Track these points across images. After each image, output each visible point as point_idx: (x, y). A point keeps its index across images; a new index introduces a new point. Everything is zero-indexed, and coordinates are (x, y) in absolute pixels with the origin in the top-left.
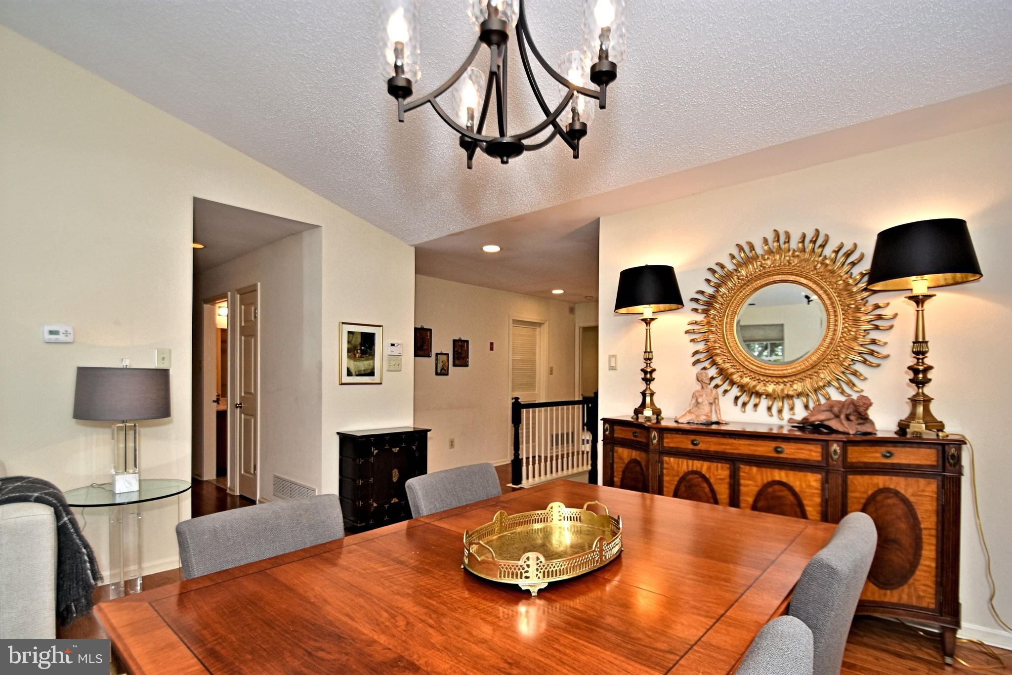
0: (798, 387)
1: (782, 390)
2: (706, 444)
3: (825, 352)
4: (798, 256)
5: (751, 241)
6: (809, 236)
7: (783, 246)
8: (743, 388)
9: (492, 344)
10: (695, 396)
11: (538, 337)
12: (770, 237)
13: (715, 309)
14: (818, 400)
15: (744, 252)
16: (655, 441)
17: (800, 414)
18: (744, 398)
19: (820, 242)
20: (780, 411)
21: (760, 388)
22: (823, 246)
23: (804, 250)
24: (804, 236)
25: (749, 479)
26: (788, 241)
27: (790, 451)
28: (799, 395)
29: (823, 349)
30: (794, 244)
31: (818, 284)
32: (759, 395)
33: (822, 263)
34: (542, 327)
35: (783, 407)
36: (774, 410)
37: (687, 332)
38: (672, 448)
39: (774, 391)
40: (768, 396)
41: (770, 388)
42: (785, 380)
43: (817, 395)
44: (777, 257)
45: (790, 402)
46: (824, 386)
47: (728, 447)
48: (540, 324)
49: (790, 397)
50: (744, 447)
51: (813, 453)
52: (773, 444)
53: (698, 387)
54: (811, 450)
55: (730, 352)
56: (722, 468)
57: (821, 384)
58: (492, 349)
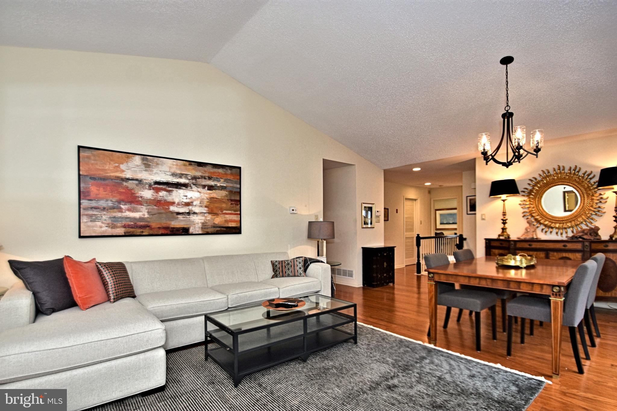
0: (569, 224)
1: (562, 226)
2: (534, 245)
3: (580, 211)
4: (568, 175)
5: (549, 169)
6: (573, 168)
7: (562, 172)
8: (546, 226)
9: (397, 210)
10: (526, 229)
11: (415, 206)
12: (556, 168)
13: (532, 195)
14: (578, 229)
15: (545, 174)
16: (513, 246)
17: (570, 234)
18: (546, 229)
19: (577, 170)
20: (561, 234)
21: (553, 225)
22: (578, 172)
23: (570, 173)
24: (570, 168)
25: (553, 257)
26: (564, 170)
27: (570, 246)
28: (569, 227)
29: (579, 210)
30: (567, 171)
31: (577, 186)
32: (552, 228)
33: (578, 178)
34: (417, 201)
35: (563, 232)
36: (559, 234)
37: (520, 204)
38: (520, 247)
39: (559, 226)
40: (556, 228)
41: (557, 225)
42: (564, 222)
43: (577, 227)
44: (560, 175)
45: (566, 230)
46: (580, 224)
47: (545, 246)
48: (415, 200)
49: (565, 228)
50: (551, 246)
51: (579, 246)
52: (563, 244)
53: (528, 225)
54: (577, 245)
55: (539, 212)
56: (542, 254)
57: (578, 223)
58: (397, 212)
